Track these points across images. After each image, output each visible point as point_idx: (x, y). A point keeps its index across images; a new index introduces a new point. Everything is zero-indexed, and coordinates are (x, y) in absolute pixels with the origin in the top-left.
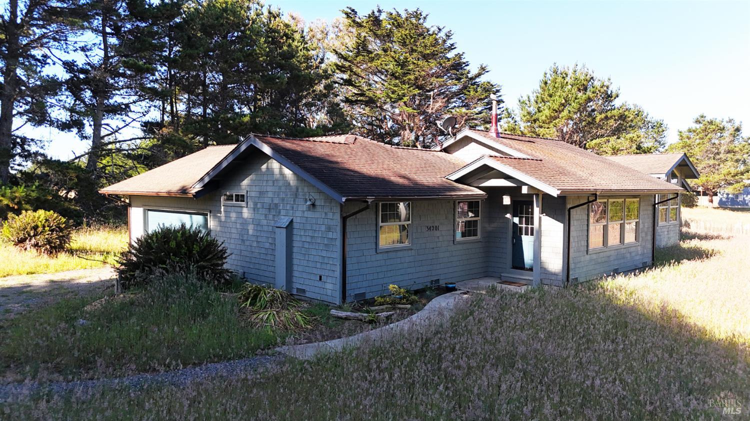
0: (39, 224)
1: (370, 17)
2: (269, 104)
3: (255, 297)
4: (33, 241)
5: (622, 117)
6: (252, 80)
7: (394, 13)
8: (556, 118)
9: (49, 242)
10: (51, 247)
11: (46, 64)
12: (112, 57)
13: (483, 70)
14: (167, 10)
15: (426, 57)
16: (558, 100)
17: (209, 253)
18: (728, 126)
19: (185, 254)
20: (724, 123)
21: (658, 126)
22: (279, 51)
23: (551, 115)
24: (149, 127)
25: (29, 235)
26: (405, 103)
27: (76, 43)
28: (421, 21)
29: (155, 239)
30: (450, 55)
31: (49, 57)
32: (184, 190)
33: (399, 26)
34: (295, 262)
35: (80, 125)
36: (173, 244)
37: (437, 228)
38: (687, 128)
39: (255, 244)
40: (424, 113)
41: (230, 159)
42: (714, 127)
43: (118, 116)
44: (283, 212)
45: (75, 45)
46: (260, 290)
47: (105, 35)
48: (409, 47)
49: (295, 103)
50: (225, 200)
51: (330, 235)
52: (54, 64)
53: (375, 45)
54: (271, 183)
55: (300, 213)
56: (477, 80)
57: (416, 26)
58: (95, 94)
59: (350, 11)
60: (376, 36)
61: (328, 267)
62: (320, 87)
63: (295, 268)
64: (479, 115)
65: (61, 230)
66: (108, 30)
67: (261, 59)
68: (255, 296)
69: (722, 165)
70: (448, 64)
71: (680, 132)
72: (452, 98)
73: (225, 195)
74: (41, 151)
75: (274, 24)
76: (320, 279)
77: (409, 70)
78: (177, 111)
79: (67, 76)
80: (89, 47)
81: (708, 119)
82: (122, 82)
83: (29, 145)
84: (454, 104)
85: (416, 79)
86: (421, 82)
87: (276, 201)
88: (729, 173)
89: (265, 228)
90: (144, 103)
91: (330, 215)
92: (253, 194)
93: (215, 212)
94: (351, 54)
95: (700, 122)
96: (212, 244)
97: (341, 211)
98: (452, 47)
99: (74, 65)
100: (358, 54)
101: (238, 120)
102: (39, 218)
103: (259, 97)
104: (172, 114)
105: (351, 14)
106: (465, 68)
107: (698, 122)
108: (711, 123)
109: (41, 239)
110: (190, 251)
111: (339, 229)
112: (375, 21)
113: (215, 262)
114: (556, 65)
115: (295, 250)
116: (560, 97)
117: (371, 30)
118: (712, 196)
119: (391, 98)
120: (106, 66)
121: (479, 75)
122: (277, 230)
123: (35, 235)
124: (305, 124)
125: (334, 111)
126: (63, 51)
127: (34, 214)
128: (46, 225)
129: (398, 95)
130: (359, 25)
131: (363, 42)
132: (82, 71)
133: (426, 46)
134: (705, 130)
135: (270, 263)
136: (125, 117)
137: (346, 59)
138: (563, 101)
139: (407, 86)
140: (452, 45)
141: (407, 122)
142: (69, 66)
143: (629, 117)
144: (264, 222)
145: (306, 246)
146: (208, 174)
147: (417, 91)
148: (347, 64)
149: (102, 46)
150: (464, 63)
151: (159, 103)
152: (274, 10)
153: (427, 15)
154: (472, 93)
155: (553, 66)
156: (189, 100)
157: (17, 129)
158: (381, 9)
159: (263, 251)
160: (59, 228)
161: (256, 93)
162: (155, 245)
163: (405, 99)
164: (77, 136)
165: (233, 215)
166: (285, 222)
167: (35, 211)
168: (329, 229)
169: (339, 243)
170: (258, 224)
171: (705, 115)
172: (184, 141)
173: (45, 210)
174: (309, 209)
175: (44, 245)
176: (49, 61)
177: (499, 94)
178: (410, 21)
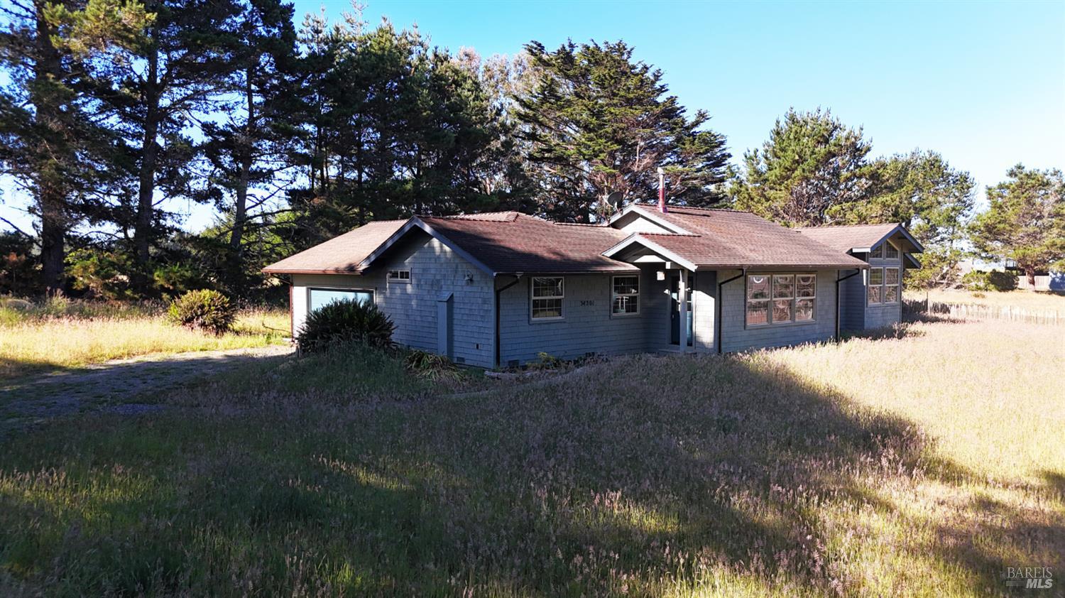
0: (206, 303)
1: (559, 52)
2: (436, 166)
3: (419, 361)
4: (200, 320)
5: (874, 176)
6: (414, 140)
7: (592, 46)
8: (788, 178)
9: (215, 321)
10: (217, 326)
11: (182, 126)
12: (258, 118)
13: (702, 117)
14: (319, 63)
15: (629, 102)
16: (791, 155)
17: (378, 325)
18: (1054, 180)
19: (357, 324)
20: (1048, 177)
21: (962, 180)
22: (446, 102)
23: (781, 175)
24: (296, 196)
25: (196, 314)
26: (602, 160)
27: (217, 102)
28: (625, 56)
29: (329, 311)
30: (661, 99)
31: (186, 119)
32: (351, 268)
33: (597, 63)
34: (456, 333)
35: (217, 195)
36: (346, 315)
37: (591, 303)
38: (998, 184)
39: (419, 318)
40: (629, 171)
41: (396, 238)
42: (1033, 182)
43: (261, 184)
44: (444, 288)
45: (216, 104)
46: (423, 355)
47: (250, 93)
48: (609, 90)
49: (466, 163)
50: (391, 277)
51: (486, 307)
52: (191, 126)
53: (566, 89)
54: (433, 261)
55: (459, 289)
56: (696, 129)
57: (619, 63)
58: (236, 159)
59: (535, 46)
60: (567, 77)
61: (484, 336)
62: (496, 145)
63: (455, 338)
64: (699, 174)
65: (225, 309)
66: (253, 87)
67: (425, 114)
68: (419, 359)
69: (1045, 234)
70: (657, 111)
71: (990, 189)
72: (664, 152)
73: (391, 272)
74: (177, 226)
75: (441, 69)
76: (477, 347)
77: (605, 121)
78: (328, 176)
79: (207, 139)
80: (231, 106)
81: (1027, 170)
82: (267, 144)
83: (165, 219)
84: (668, 159)
85: (615, 131)
86: (620, 135)
87: (438, 277)
88: (1054, 244)
89: (428, 303)
90: (291, 170)
91: (486, 289)
92: (416, 271)
93: (381, 289)
94: (535, 100)
95: (1016, 175)
96: (380, 317)
97: (495, 285)
98: (662, 90)
99: (214, 127)
100: (544, 100)
101: (398, 188)
102: (204, 297)
103: (423, 157)
104: (323, 179)
105: (536, 50)
106: (681, 114)
107: (1012, 174)
108: (1029, 176)
109: (207, 319)
110: (361, 321)
111: (493, 301)
112: (566, 57)
113: (384, 332)
114: (794, 111)
115: (455, 322)
116: (793, 151)
117: (560, 71)
118: (1033, 276)
119: (584, 155)
120: (251, 129)
121: (696, 124)
122: (439, 304)
123: (202, 314)
124: (480, 189)
125: (514, 172)
126: (202, 112)
127: (199, 293)
128: (212, 304)
129: (594, 151)
130: (547, 64)
131: (550, 86)
132: (223, 133)
133: (629, 89)
134: (1021, 186)
135: (433, 336)
136: (267, 185)
137: (529, 107)
138: (797, 158)
139: (604, 141)
140: (662, 87)
141: (606, 184)
142: (208, 128)
143: (883, 176)
144: (427, 298)
145: (465, 318)
146: (374, 252)
147: (616, 147)
148: (531, 113)
149: (247, 106)
150: (679, 109)
151: (308, 168)
152: (441, 52)
153: (632, 49)
154: (687, 146)
155: (789, 112)
156: (341, 161)
157: (159, 203)
158: (573, 43)
159: (426, 325)
160: (223, 307)
161: (420, 153)
162: (330, 316)
163: (602, 156)
164: (215, 208)
165: (398, 291)
166: (446, 296)
167: (200, 290)
168: (485, 302)
169: (493, 314)
170: (421, 299)
171: (1023, 165)
172: (339, 213)
173: (210, 289)
174: (468, 284)
175: (211, 324)
176: (186, 122)
177: (723, 147)
178: (611, 57)
